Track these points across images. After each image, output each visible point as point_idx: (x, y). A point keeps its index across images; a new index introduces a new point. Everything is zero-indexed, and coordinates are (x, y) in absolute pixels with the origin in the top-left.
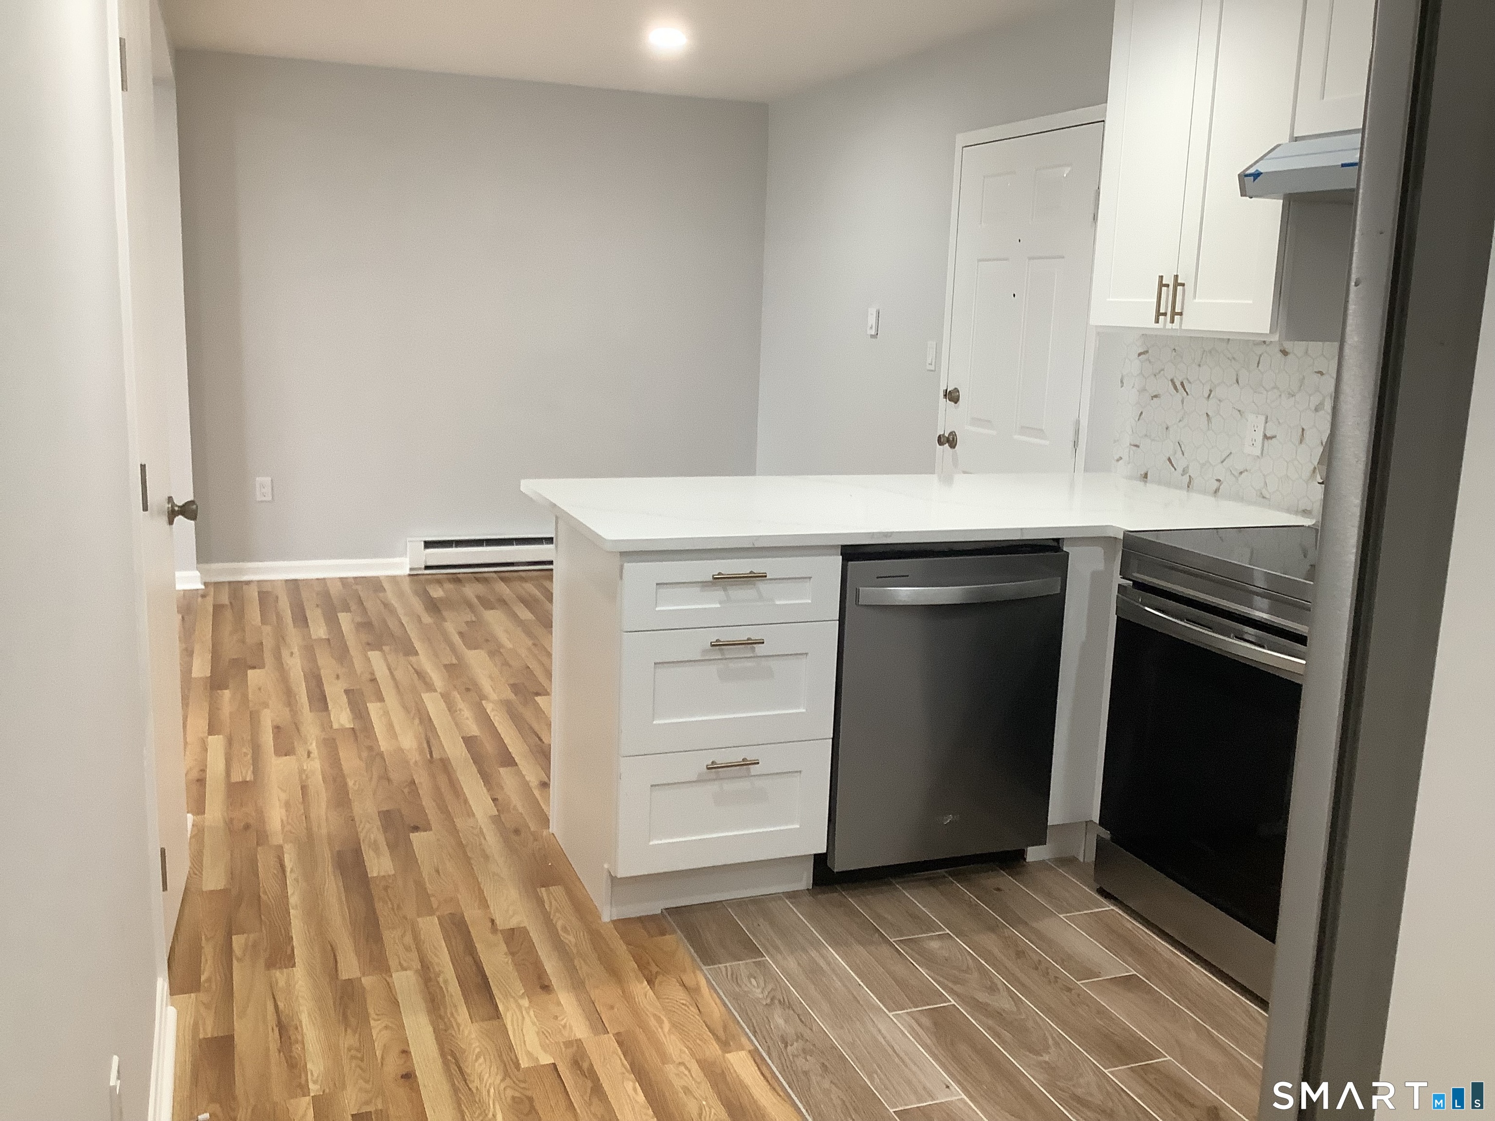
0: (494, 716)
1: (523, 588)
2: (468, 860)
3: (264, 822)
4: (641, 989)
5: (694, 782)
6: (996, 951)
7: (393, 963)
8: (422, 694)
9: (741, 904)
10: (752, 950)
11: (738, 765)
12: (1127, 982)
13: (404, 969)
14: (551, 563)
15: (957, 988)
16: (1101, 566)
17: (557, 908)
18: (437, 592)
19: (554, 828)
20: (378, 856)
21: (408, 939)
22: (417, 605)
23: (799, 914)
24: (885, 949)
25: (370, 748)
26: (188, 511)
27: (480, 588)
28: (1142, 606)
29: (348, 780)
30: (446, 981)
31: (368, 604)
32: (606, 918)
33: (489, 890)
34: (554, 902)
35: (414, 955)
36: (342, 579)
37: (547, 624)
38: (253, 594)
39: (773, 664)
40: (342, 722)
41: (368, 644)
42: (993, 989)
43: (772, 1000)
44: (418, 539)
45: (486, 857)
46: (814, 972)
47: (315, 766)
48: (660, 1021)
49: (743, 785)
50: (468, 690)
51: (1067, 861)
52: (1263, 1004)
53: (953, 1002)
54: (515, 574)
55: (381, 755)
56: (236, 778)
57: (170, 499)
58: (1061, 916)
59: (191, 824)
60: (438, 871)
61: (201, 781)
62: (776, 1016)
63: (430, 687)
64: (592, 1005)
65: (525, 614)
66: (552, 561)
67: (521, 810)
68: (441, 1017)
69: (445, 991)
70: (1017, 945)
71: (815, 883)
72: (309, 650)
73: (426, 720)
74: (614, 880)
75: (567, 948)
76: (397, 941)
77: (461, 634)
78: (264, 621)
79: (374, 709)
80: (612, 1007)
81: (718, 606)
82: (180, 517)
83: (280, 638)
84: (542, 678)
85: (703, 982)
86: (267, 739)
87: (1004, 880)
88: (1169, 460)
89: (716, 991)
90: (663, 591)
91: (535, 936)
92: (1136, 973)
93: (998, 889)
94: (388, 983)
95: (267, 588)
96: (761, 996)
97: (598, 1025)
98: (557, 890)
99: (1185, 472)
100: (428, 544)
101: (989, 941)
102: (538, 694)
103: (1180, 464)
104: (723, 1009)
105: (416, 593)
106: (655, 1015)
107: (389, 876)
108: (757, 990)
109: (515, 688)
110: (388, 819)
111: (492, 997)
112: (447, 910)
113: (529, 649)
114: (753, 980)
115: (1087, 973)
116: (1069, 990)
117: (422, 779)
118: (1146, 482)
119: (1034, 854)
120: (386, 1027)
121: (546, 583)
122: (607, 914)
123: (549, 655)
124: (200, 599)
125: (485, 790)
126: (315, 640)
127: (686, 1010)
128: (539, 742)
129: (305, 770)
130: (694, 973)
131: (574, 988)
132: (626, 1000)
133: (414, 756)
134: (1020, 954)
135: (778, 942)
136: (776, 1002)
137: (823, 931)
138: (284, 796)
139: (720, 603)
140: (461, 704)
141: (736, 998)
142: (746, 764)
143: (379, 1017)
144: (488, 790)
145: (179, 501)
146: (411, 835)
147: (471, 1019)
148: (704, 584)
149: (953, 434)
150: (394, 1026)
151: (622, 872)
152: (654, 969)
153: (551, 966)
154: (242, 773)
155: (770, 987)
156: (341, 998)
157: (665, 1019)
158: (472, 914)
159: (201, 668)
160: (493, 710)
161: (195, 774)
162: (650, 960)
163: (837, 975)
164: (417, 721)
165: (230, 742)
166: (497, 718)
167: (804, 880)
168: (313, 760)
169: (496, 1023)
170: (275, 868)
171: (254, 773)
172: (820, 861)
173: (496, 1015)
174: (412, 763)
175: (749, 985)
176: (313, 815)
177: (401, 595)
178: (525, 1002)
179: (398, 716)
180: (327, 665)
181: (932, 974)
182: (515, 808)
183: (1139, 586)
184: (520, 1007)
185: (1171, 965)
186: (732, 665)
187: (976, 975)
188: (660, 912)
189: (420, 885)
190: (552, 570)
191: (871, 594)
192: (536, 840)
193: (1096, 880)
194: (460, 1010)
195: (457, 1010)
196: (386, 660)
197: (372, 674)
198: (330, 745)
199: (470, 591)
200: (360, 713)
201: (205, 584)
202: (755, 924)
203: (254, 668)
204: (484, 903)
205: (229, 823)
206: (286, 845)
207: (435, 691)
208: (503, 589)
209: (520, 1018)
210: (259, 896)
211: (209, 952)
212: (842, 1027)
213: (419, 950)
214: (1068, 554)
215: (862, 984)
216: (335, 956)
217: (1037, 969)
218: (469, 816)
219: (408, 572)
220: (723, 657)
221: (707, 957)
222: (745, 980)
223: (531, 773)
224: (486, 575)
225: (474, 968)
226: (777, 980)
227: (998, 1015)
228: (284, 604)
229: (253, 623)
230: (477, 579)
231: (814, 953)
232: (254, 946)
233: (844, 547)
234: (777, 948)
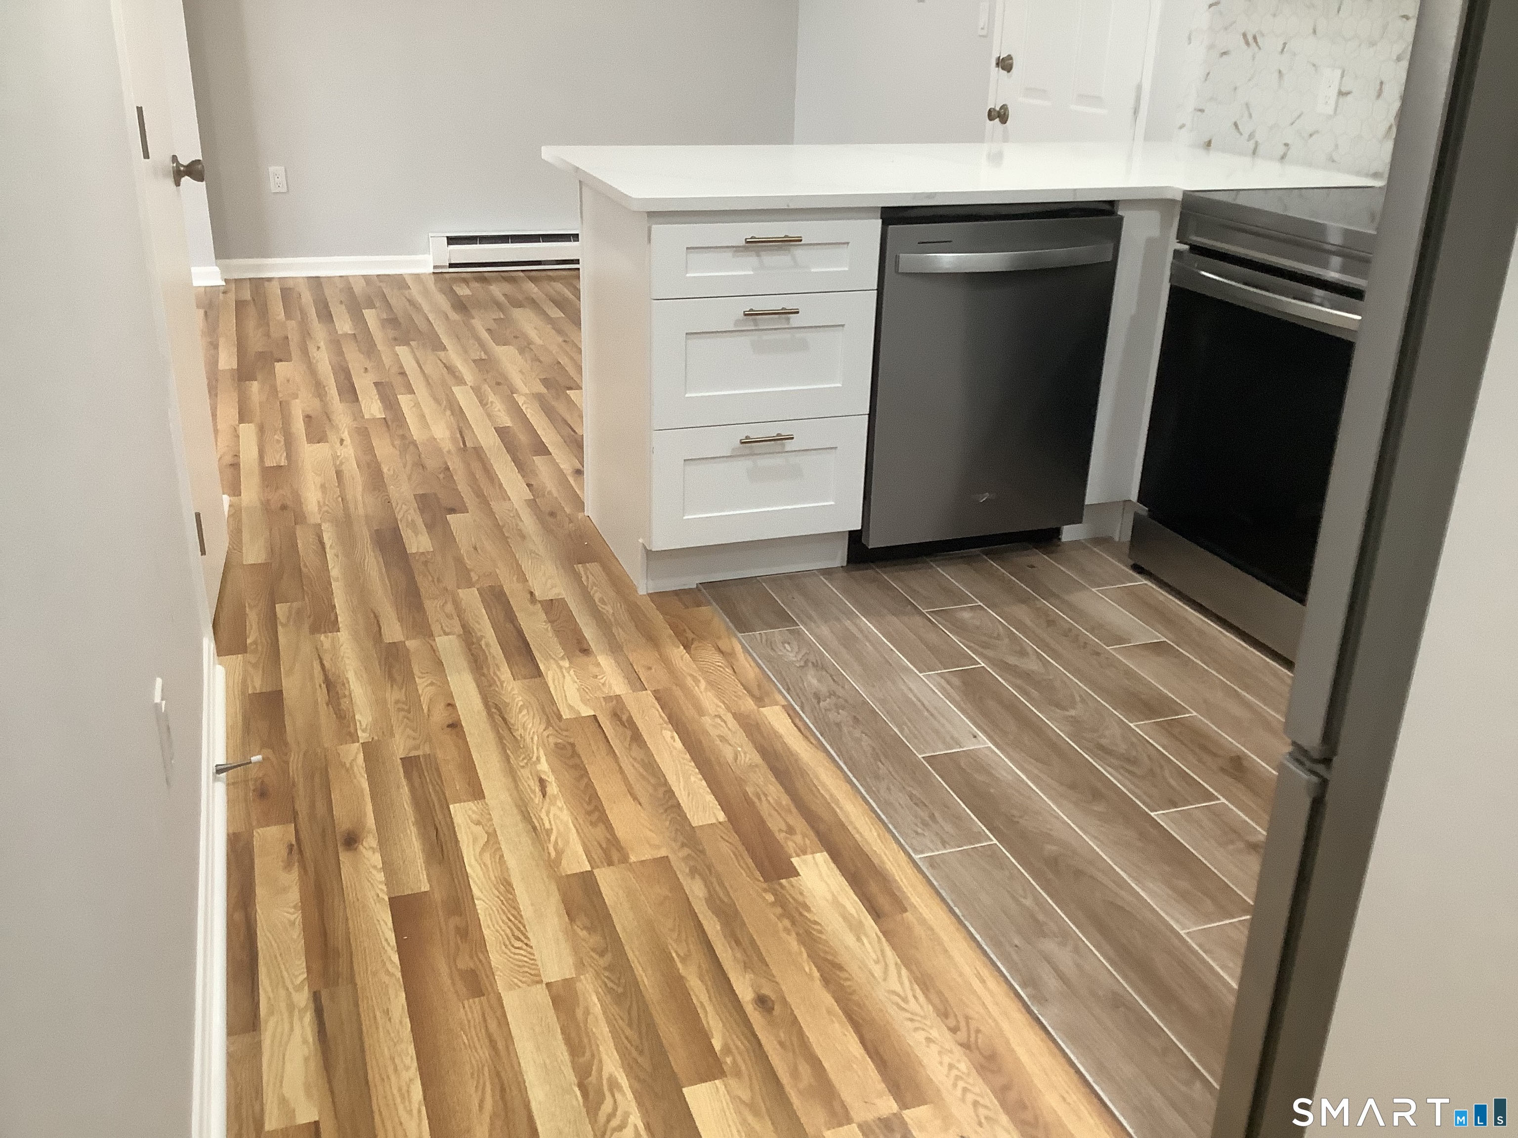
0: (526, 408)
1: (553, 289)
2: (505, 539)
3: (301, 504)
4: (678, 654)
5: (727, 457)
6: (1028, 622)
7: (436, 628)
8: (453, 388)
9: (774, 579)
10: (784, 619)
11: (772, 440)
12: (1157, 648)
13: (446, 634)
14: (577, 262)
15: (986, 652)
16: (1155, 232)
17: (594, 583)
18: (463, 291)
19: (590, 510)
20: (416, 534)
21: (449, 607)
22: (444, 303)
23: (834, 589)
24: (918, 619)
25: (403, 437)
26: (194, 171)
27: (507, 287)
28: (1196, 270)
29: (383, 466)
30: (487, 645)
31: (393, 302)
32: (642, 591)
33: (526, 565)
34: (590, 576)
35: (456, 622)
36: (365, 277)
37: (577, 323)
38: (275, 291)
39: (809, 336)
40: (372, 411)
41: (395, 339)
42: (1022, 653)
43: (806, 662)
44: (440, 235)
45: (523, 537)
46: (848, 640)
47: (348, 452)
48: (696, 681)
49: (777, 461)
50: (498, 384)
51: (1102, 541)
52: (1289, 664)
53: (983, 665)
54: (544, 273)
55: (414, 443)
56: (270, 462)
57: (174, 158)
58: (1093, 590)
59: (228, 506)
60: (475, 549)
61: (235, 466)
62: (809, 677)
63: (461, 381)
64: (630, 666)
65: (555, 313)
66: (578, 260)
67: (555, 494)
68: (483, 675)
69: (488, 654)
70: (1048, 616)
71: (849, 561)
72: (336, 343)
73: (458, 412)
74: (651, 555)
75: (605, 617)
76: (438, 609)
77: (489, 330)
78: (288, 315)
79: (404, 400)
80: (650, 668)
81: (752, 273)
82: (187, 177)
83: (306, 334)
84: (572, 371)
85: (738, 648)
86: (299, 426)
87: (1039, 559)
88: (1236, 125)
89: (750, 655)
90: (694, 256)
91: (573, 606)
92: (1165, 639)
93: (1032, 567)
94: (431, 646)
95: (291, 284)
96: (794, 659)
97: (636, 682)
98: (595, 567)
99: (1251, 136)
100: (452, 240)
101: (1021, 612)
102: (570, 388)
103: (1246, 129)
104: (757, 670)
105: (441, 291)
106: (691, 675)
107: (428, 552)
108: (791, 654)
109: (545, 382)
110: (425, 502)
111: (533, 659)
112: (487, 583)
113: (560, 346)
114: (786, 645)
115: (1118, 639)
116: (1098, 654)
117: (456, 465)
118: (1208, 150)
119: (1069, 533)
120: (432, 684)
121: (575, 282)
122: (643, 587)
123: (580, 351)
124: (221, 295)
125: (520, 477)
126: (341, 335)
127: (721, 671)
128: (573, 433)
129: (338, 457)
130: (730, 639)
131: (613, 652)
132: (663, 661)
133: (447, 445)
134: (1051, 622)
135: (813, 614)
136: (810, 664)
137: (857, 603)
138: (319, 480)
139: (754, 269)
140: (492, 397)
141: (769, 660)
142: (780, 439)
143: (424, 675)
144: (523, 477)
145: (184, 161)
146: (448, 516)
147: (513, 676)
148: (736, 249)
149: (1004, 107)
150: (439, 683)
151: (658, 545)
152: (690, 635)
153: (590, 632)
154: (275, 458)
155: (804, 651)
156: (386, 658)
157: (700, 678)
158: (511, 587)
159: (227, 360)
160: (525, 403)
161: (228, 459)
162: (686, 628)
163: (870, 641)
164: (448, 413)
165: (261, 429)
166: (529, 410)
167: (839, 557)
168: (346, 446)
169: (537, 680)
170: (314, 545)
171: (289, 457)
172: (855, 537)
173: (538, 673)
174: (445, 451)
175: (783, 650)
176: (349, 497)
177: (426, 292)
178: (566, 664)
179: (428, 407)
180: (355, 359)
181: (963, 641)
182: (550, 493)
183: (1196, 249)
184: (561, 668)
185: (1201, 632)
186: (767, 337)
187: (1006, 641)
188: (695, 586)
189: (459, 561)
190: (578, 269)
191: (911, 261)
192: (571, 521)
193: (1130, 557)
194: (502, 669)
195: (499, 670)
196: (413, 352)
197: (401, 367)
198: (363, 433)
199: (497, 290)
200: (390, 403)
201: (226, 280)
202: (790, 596)
203: (280, 360)
204: (522, 578)
205: (266, 506)
206: (323, 524)
207: (465, 384)
208: (532, 288)
209: (561, 676)
210: (300, 569)
211: (253, 618)
212: (874, 686)
213: (461, 619)
214: (1121, 219)
215: (893, 648)
216: (378, 621)
217: (1066, 636)
218: (504, 500)
219: (432, 270)
220: (756, 328)
221: (742, 625)
222: (780, 645)
223: (565, 461)
224: (513, 274)
225: (515, 633)
226: (810, 645)
227: (1027, 676)
228: (307, 298)
229: (278, 318)
230: (505, 279)
231: (848, 623)
232: (299, 612)
233: (884, 209)
234: (810, 618)
